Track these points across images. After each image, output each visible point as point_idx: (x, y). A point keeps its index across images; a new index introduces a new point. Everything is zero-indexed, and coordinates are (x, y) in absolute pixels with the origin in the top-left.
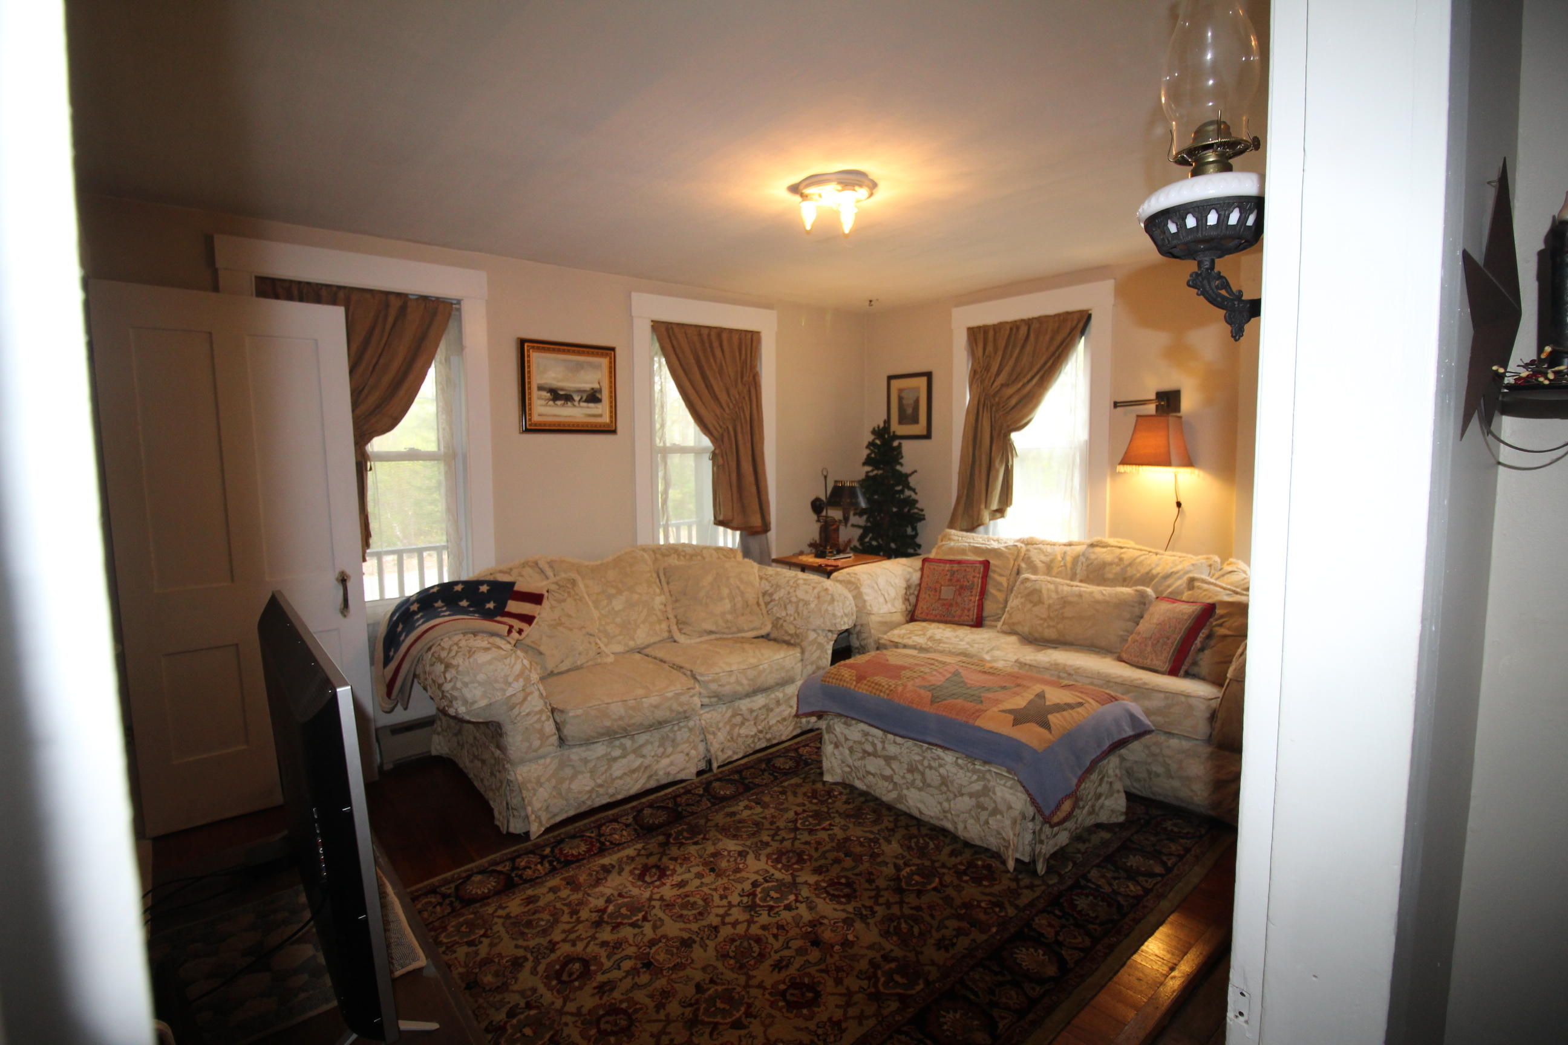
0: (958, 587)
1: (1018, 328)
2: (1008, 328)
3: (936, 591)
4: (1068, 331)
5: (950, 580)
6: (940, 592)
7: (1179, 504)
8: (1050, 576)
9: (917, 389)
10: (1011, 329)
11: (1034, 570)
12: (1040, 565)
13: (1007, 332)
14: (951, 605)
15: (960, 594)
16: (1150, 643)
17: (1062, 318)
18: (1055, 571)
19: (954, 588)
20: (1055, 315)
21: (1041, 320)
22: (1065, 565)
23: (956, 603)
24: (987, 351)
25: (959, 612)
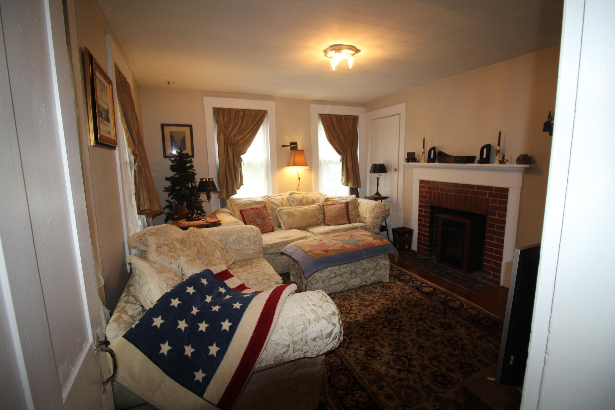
0: (262, 218)
1: (239, 112)
2: (235, 111)
3: (254, 222)
4: (260, 117)
5: (258, 216)
6: (256, 222)
7: (299, 178)
8: (284, 207)
9: (184, 133)
10: (236, 112)
11: (278, 206)
12: (279, 204)
13: (234, 113)
14: (263, 226)
15: (264, 221)
16: (338, 217)
17: (257, 111)
18: (285, 205)
19: (261, 219)
20: (255, 110)
21: (250, 111)
22: (286, 202)
23: (265, 224)
24: (225, 119)
25: (267, 228)
